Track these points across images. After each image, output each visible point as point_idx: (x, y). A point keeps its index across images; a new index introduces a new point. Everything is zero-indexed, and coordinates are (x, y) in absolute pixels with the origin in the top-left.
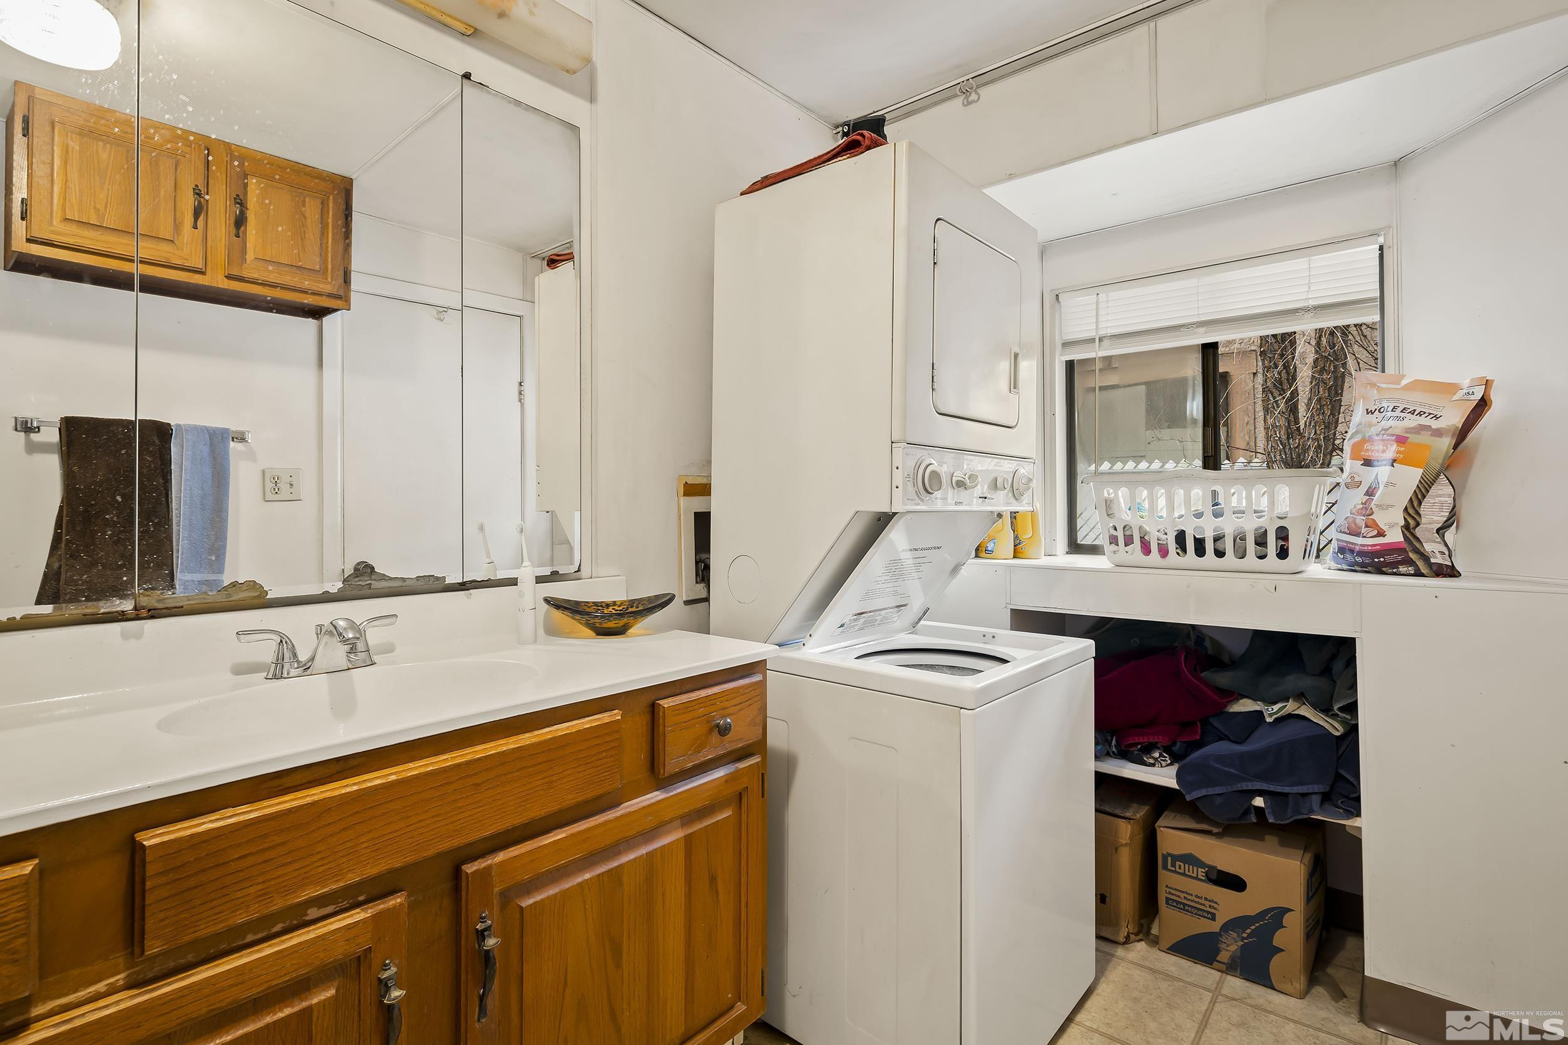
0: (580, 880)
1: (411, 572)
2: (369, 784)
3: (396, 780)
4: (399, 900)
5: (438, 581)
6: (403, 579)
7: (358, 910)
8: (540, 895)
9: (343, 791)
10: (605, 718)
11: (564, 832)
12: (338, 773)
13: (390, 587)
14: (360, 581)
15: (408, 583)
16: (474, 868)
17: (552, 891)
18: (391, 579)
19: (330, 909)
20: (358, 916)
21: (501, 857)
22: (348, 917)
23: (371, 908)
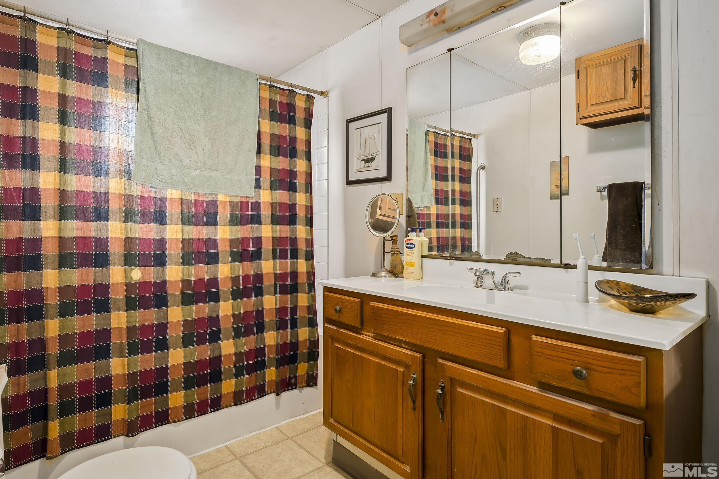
0: (484, 399)
1: (534, 255)
2: (409, 312)
3: (415, 314)
4: (419, 355)
5: (547, 261)
6: (530, 258)
7: (409, 351)
8: (466, 391)
9: (403, 311)
10: (495, 329)
11: (476, 372)
12: (406, 306)
13: (525, 261)
14: (512, 256)
15: (532, 260)
16: (440, 361)
17: (470, 394)
18: (525, 257)
19: (407, 347)
20: (409, 352)
21: (450, 364)
22: (407, 351)
23: (412, 353)
